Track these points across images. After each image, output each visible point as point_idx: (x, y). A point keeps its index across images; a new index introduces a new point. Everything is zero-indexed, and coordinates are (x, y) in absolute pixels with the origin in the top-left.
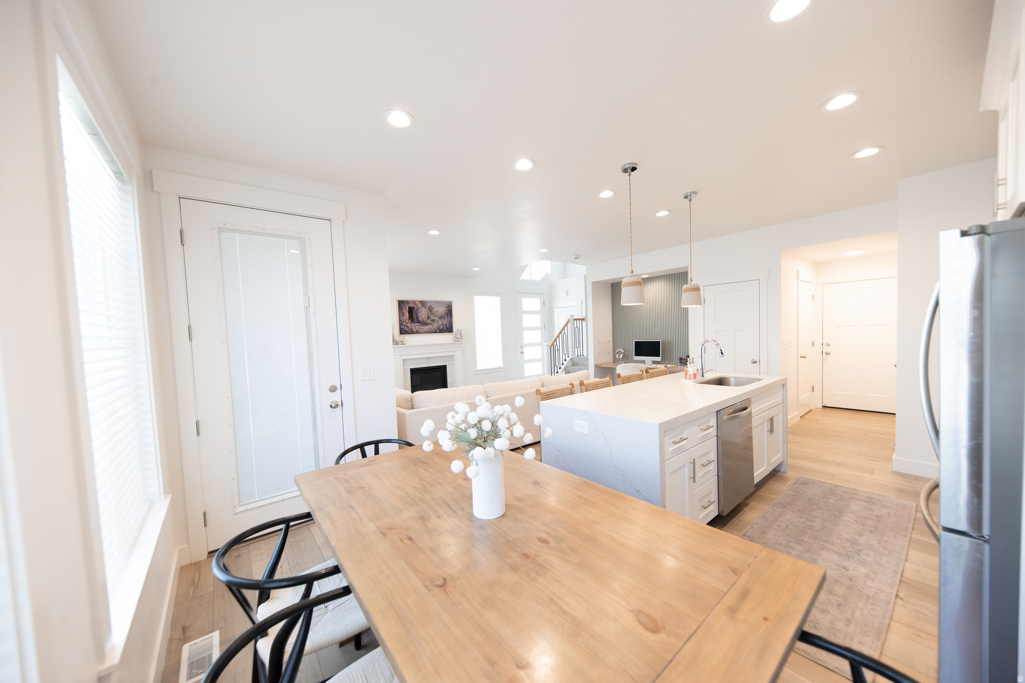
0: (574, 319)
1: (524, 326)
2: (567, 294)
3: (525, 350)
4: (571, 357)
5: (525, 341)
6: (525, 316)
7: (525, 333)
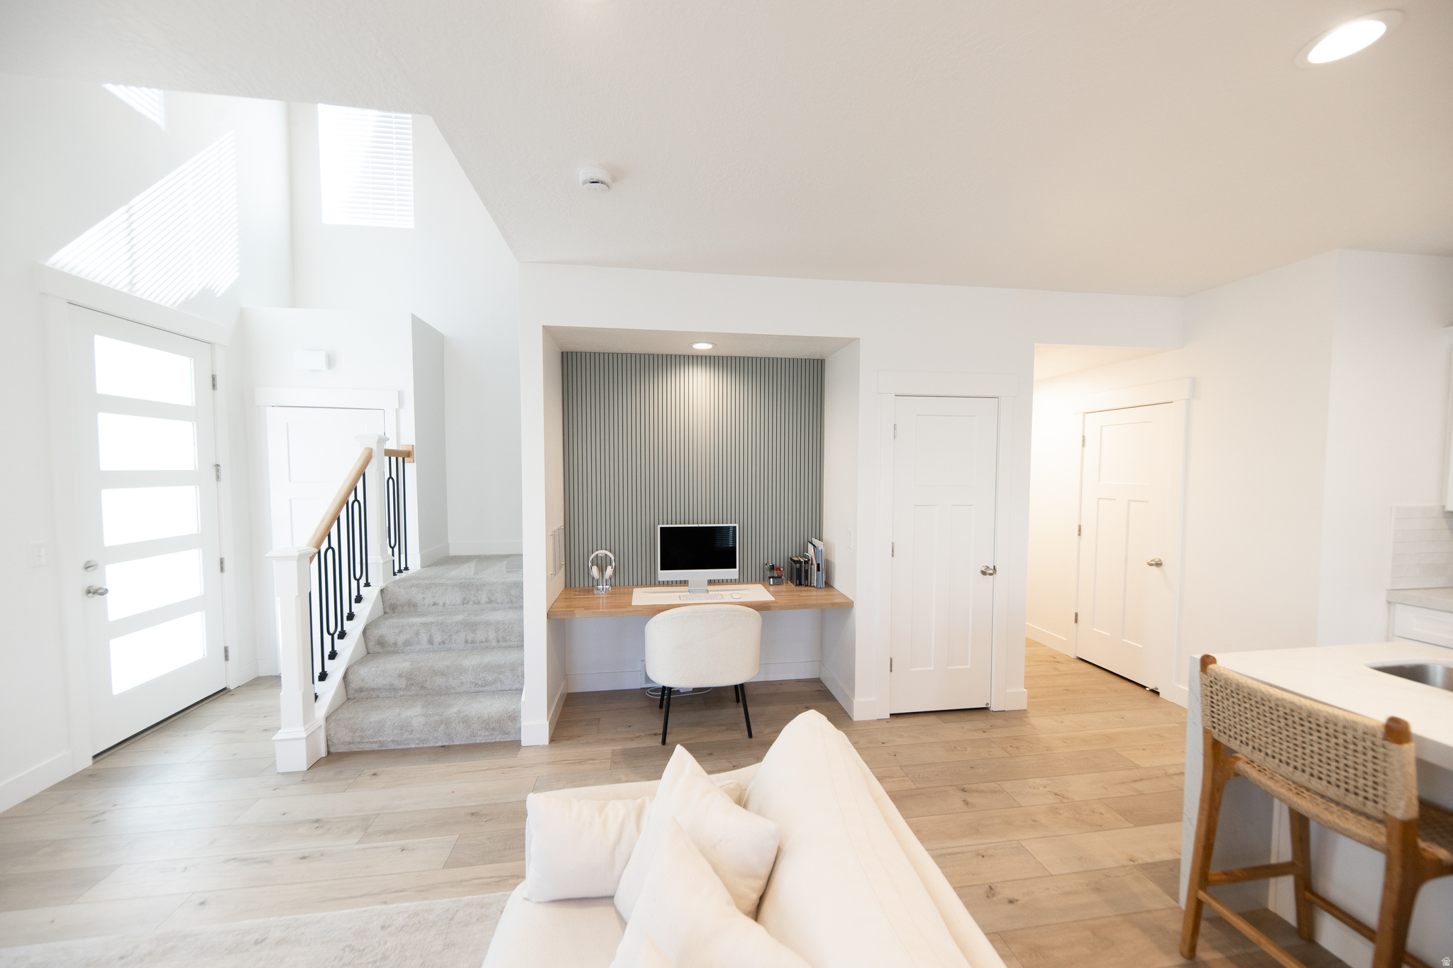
0: (389, 453)
1: (104, 466)
2: (331, 362)
3: (114, 576)
4: (382, 585)
5: (111, 538)
6: (106, 421)
7: (109, 497)
